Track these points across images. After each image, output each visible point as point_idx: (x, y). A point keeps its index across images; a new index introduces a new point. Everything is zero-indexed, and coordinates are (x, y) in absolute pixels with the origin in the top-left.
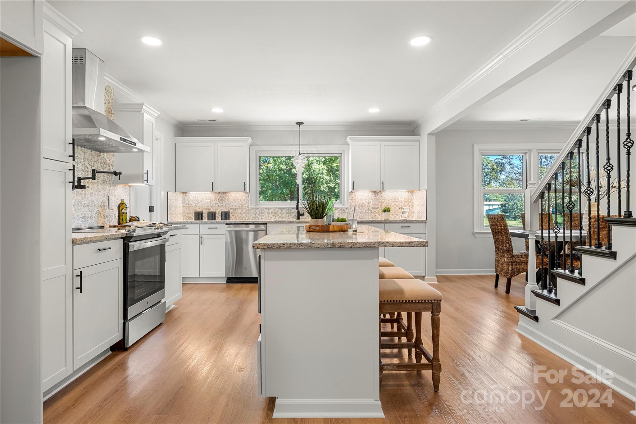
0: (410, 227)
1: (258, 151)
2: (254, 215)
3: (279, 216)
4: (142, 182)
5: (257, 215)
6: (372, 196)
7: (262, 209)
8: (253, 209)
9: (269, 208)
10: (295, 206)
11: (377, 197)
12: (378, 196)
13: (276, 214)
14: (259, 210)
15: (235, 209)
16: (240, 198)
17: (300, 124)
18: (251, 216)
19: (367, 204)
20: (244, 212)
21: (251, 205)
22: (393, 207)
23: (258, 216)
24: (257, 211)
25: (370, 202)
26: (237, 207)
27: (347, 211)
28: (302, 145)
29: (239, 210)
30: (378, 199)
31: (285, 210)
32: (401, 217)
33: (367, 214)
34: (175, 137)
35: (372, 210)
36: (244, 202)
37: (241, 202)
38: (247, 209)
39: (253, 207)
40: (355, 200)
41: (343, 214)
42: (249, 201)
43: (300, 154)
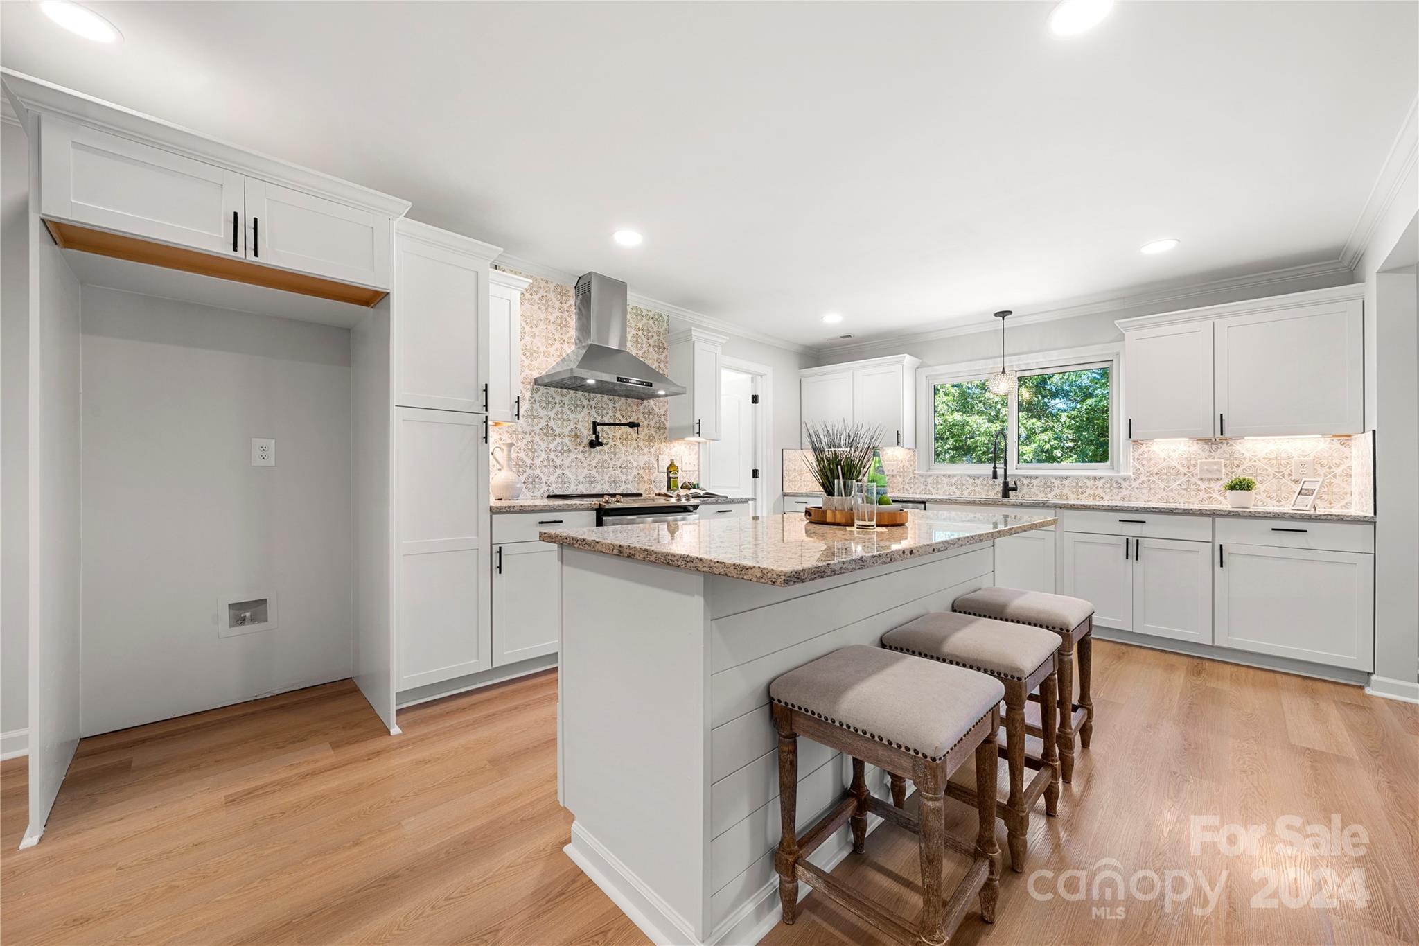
0: (1306, 531)
1: (930, 376)
2: (924, 487)
3: (969, 491)
4: (693, 436)
5: (929, 487)
6: (1200, 451)
7: (937, 477)
8: (922, 476)
9: (949, 476)
10: (991, 473)
11: (1216, 454)
12: (1220, 451)
13: (964, 487)
14: (932, 478)
15: (893, 476)
16: (900, 458)
17: (1003, 314)
18: (918, 488)
19: (1183, 470)
20: (907, 481)
21: (919, 469)
22: (1271, 477)
23: (931, 489)
24: (929, 480)
25: (1195, 466)
26: (895, 473)
27: (1125, 484)
28: (1007, 356)
29: (898, 477)
30: (1219, 458)
31: (981, 479)
32: (1294, 504)
33: (1185, 493)
34: (800, 369)
35: (1199, 482)
36: (907, 464)
37: (901, 465)
38: (912, 476)
39: (921, 472)
40: (1149, 461)
41: (1115, 491)
42: (914, 462)
43: (1004, 372)
